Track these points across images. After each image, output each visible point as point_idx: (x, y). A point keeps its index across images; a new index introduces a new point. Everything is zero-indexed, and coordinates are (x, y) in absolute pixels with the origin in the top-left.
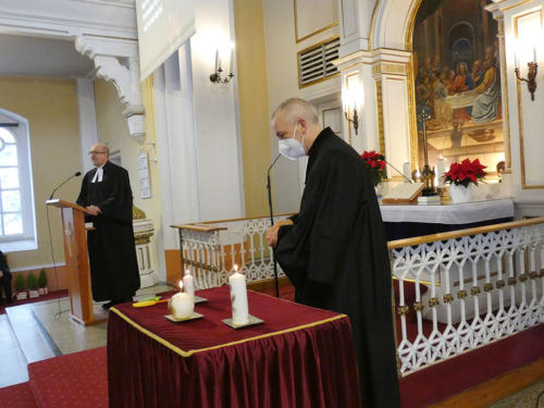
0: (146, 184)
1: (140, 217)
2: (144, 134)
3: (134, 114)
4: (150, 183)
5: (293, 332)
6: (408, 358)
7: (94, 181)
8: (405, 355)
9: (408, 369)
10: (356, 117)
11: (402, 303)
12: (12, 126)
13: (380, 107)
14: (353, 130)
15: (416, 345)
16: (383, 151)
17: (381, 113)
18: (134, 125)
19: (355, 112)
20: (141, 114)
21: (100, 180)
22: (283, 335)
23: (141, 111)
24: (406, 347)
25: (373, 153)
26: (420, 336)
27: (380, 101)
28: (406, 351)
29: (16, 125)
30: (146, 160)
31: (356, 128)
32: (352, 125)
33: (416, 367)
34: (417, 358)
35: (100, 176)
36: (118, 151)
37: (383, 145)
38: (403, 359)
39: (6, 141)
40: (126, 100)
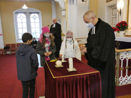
0: (65, 28)
1: (64, 36)
2: (65, 15)
3: (63, 10)
4: (66, 28)
5: (83, 75)
6: (122, 81)
7: (53, 27)
8: (121, 80)
9: (121, 84)
10: (120, 11)
11: (122, 66)
12: (38, 13)
13: (128, 8)
14: (119, 15)
15: (125, 78)
16: (128, 21)
17: (128, 10)
18: (63, 13)
19: (120, 10)
20: (65, 10)
21: (54, 27)
22: (80, 75)
23: (65, 9)
24: (122, 78)
25: (124, 21)
26: (127, 76)
27: (128, 6)
28: (121, 79)
29: (39, 13)
30: (66, 22)
31: (120, 14)
32: (119, 13)
33: (124, 84)
34: (125, 81)
35: (54, 26)
36: (60, 19)
37: (128, 19)
38: (120, 81)
39: (37, 17)
40: (61, 7)
